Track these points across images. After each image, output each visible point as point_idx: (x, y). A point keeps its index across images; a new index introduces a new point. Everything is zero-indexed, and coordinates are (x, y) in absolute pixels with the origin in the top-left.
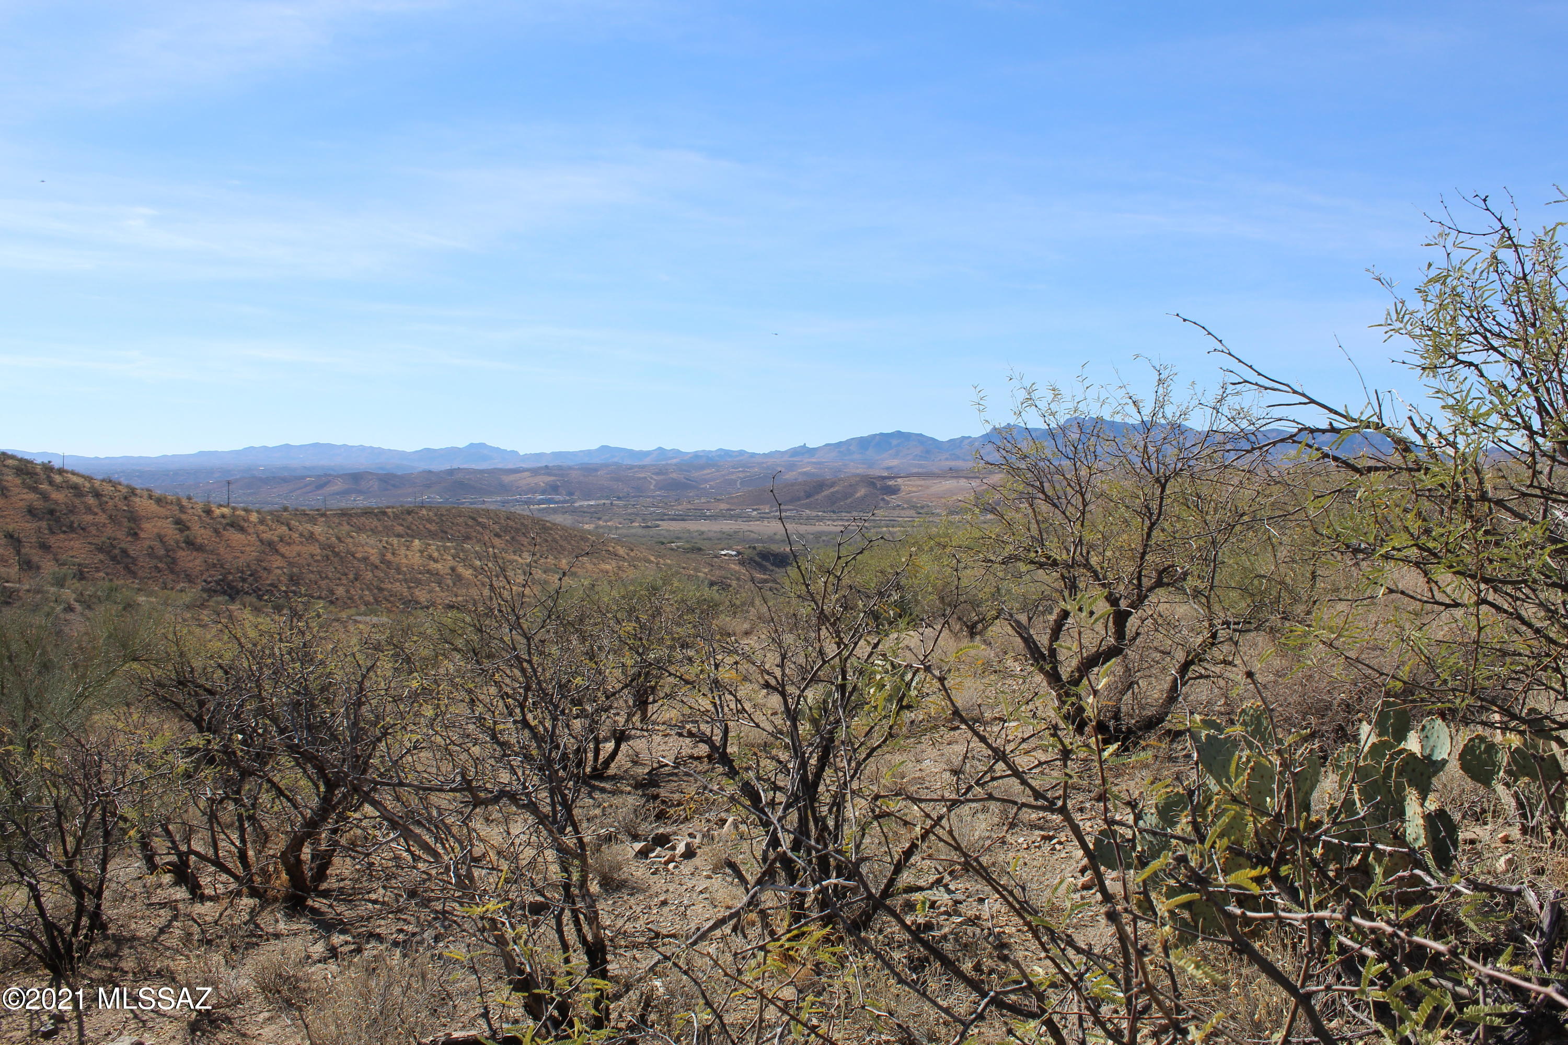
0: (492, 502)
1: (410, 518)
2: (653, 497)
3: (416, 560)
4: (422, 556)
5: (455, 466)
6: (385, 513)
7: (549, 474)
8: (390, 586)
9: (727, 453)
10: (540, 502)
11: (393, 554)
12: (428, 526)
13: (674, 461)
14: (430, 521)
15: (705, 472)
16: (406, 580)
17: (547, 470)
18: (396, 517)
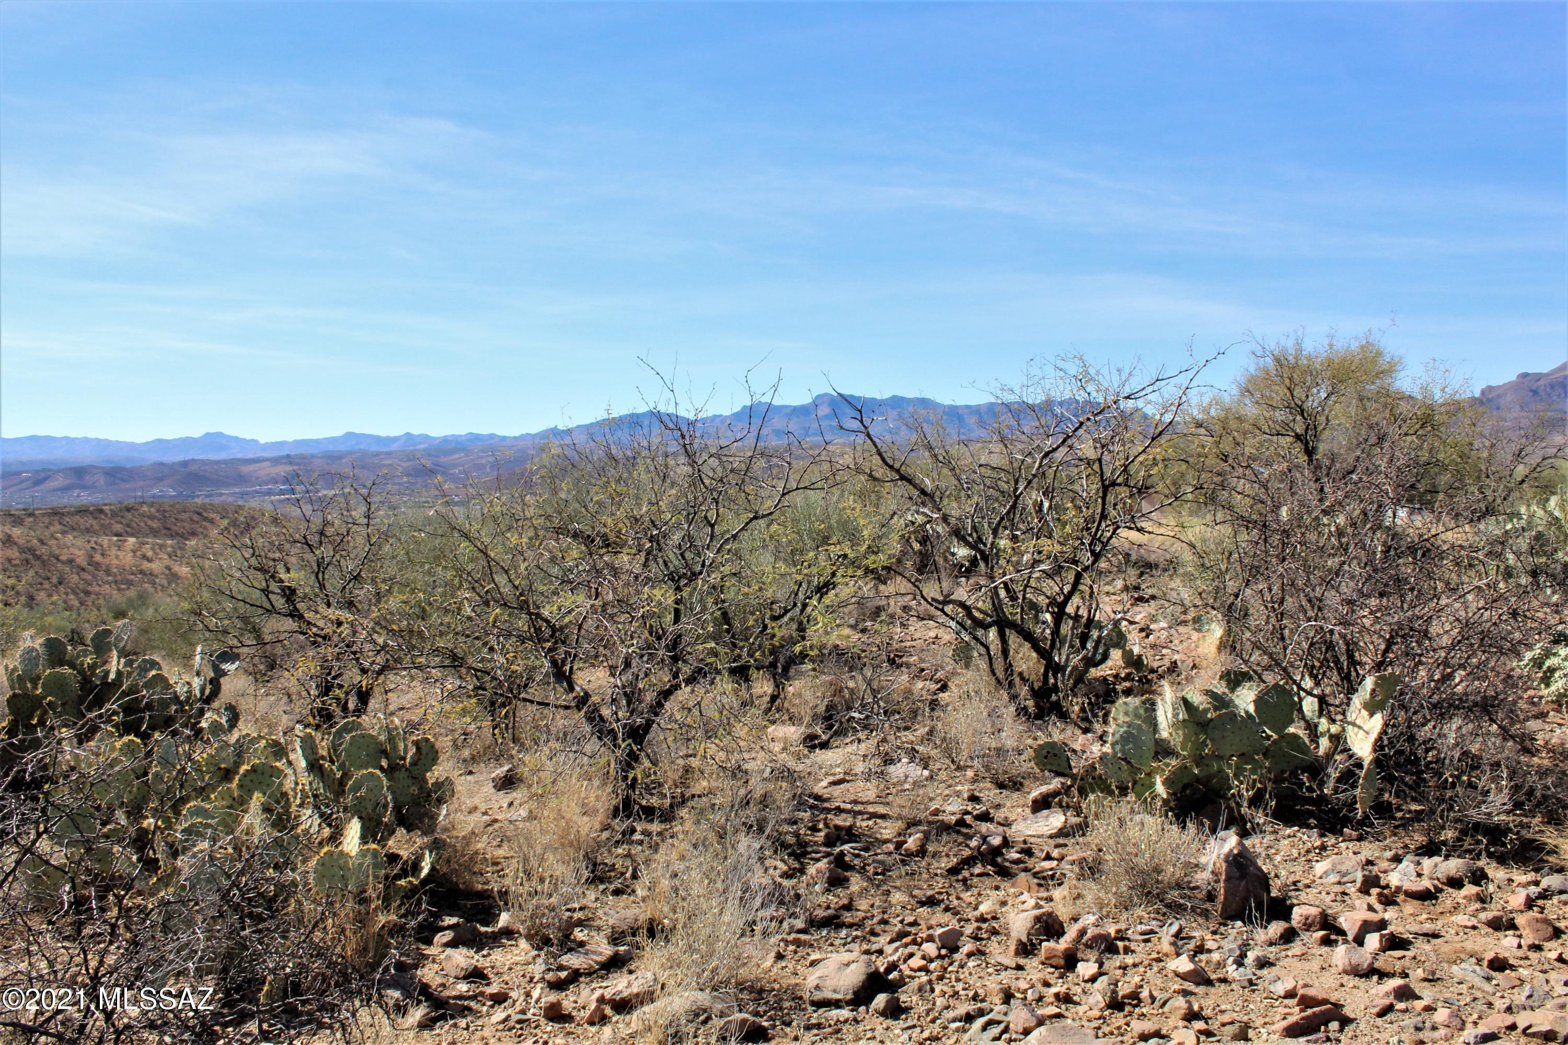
0: (227, 495)
1: (129, 516)
2: (400, 484)
3: (127, 559)
4: (135, 556)
5: (189, 457)
6: (101, 511)
7: (291, 463)
8: (97, 589)
9: (476, 437)
10: (282, 492)
11: (103, 555)
12: (150, 522)
13: (422, 446)
14: (152, 518)
15: (454, 457)
16: (116, 582)
17: (288, 459)
18: (114, 514)
